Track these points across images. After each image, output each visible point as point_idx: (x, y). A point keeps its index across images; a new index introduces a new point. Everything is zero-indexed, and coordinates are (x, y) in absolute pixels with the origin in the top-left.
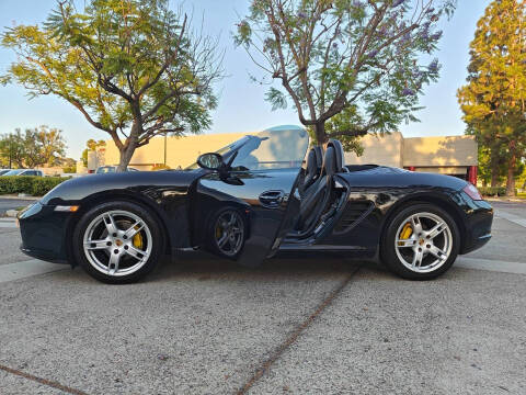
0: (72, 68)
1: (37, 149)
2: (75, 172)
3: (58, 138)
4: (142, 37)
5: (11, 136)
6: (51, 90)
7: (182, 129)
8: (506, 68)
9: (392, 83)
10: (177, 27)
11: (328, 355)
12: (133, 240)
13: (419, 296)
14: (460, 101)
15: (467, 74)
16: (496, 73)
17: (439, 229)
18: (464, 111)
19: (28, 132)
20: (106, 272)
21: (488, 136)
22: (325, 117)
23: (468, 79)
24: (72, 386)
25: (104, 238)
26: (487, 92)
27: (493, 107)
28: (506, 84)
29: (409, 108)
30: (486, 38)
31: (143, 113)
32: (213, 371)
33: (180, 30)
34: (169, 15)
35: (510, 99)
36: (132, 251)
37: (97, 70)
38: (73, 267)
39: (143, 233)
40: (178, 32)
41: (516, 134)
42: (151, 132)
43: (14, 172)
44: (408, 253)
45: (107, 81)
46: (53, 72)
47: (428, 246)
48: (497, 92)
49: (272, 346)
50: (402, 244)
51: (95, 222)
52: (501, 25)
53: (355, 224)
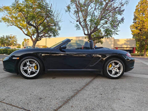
0: (19, 18)
1: (9, 41)
2: (20, 48)
3: (15, 38)
4: (39, 10)
5: (1, 37)
6: (13, 24)
7: (50, 36)
8: (144, 19)
9: (111, 24)
10: (49, 7)
11: (85, 98)
12: (34, 67)
13: (112, 83)
14: (131, 29)
15: (133, 21)
16: (141, 21)
17: (119, 65)
18: (132, 32)
19: (7, 36)
20: (27, 76)
21: (139, 39)
22: (91, 33)
23: (133, 23)
24: (15, 105)
25: (26, 67)
26: (139, 26)
27: (140, 31)
28: (144, 24)
29: (115, 31)
30: (138, 11)
31: (39, 31)
32: (53, 102)
33: (50, 8)
34: (47, 4)
35: (145, 28)
36: (34, 70)
37: (26, 19)
38: (17, 75)
39: (37, 65)
40: (49, 8)
41: (147, 38)
42: (42, 37)
43: (3, 48)
44: (111, 72)
45: (29, 22)
46: (14, 19)
47: (116, 70)
48: (142, 26)
49: (70, 96)
50: (109, 69)
51: (24, 62)
52: (143, 7)
53: (96, 63)
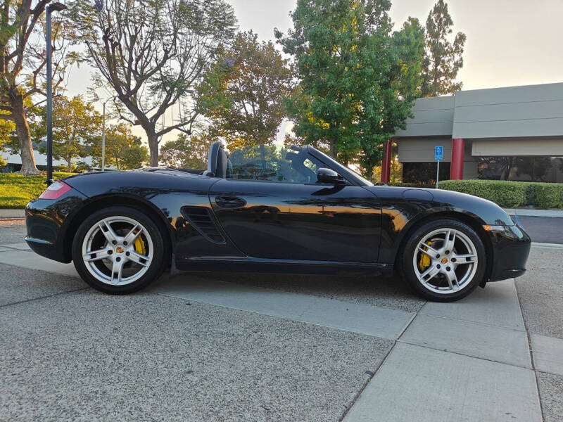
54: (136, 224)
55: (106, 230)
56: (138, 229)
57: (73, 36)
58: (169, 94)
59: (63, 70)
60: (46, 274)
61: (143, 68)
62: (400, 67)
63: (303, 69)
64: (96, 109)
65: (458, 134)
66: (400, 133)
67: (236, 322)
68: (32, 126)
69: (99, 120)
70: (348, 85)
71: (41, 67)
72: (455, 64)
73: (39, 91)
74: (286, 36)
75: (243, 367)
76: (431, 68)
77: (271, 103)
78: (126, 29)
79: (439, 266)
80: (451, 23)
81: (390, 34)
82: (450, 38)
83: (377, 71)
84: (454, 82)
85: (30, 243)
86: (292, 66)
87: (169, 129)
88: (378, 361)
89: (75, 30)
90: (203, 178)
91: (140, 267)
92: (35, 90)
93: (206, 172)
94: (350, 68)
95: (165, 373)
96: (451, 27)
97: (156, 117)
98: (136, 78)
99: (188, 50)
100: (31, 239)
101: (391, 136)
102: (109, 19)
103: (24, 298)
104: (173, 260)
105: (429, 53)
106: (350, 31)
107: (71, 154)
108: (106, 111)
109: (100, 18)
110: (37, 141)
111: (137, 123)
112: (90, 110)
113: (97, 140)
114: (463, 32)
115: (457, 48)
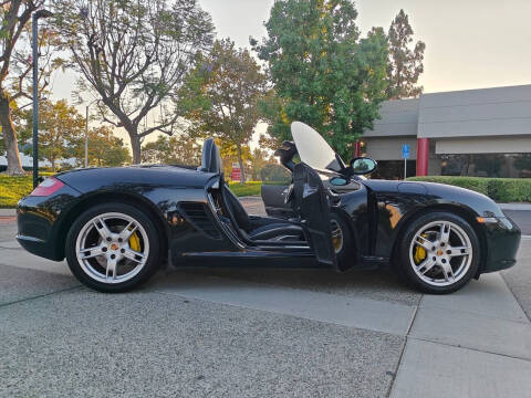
54: (132, 220)
55: (101, 226)
56: (133, 226)
57: (58, 43)
58: (151, 97)
59: (48, 75)
60: (37, 272)
61: (125, 73)
62: (367, 72)
63: (277, 74)
64: (79, 112)
65: (423, 133)
66: (368, 133)
67: (239, 320)
68: (18, 129)
69: (82, 123)
70: (320, 88)
71: (27, 72)
72: (416, 70)
73: (25, 95)
74: (261, 43)
75: (256, 371)
76: (394, 73)
77: (246, 106)
78: (110, 37)
79: (434, 259)
80: (412, 33)
81: (357, 42)
82: (411, 46)
83: (346, 75)
84: (416, 86)
85: (21, 241)
86: (266, 71)
87: (151, 130)
88: (396, 359)
89: (60, 36)
90: (198, 173)
91: (134, 265)
92: (21, 94)
93: (200, 168)
94: (321, 72)
95: (174, 379)
96: (411, 36)
97: (139, 119)
98: (119, 83)
99: (168, 55)
100: (22, 237)
101: (360, 135)
102: (93, 27)
103: (14, 299)
104: (170, 257)
105: (392, 60)
106: (321, 39)
107: (55, 155)
108: (90, 114)
109: (85, 25)
110: (22, 143)
111: (119, 125)
112: (73, 113)
113: (80, 142)
114: (423, 41)
115: (418, 55)
